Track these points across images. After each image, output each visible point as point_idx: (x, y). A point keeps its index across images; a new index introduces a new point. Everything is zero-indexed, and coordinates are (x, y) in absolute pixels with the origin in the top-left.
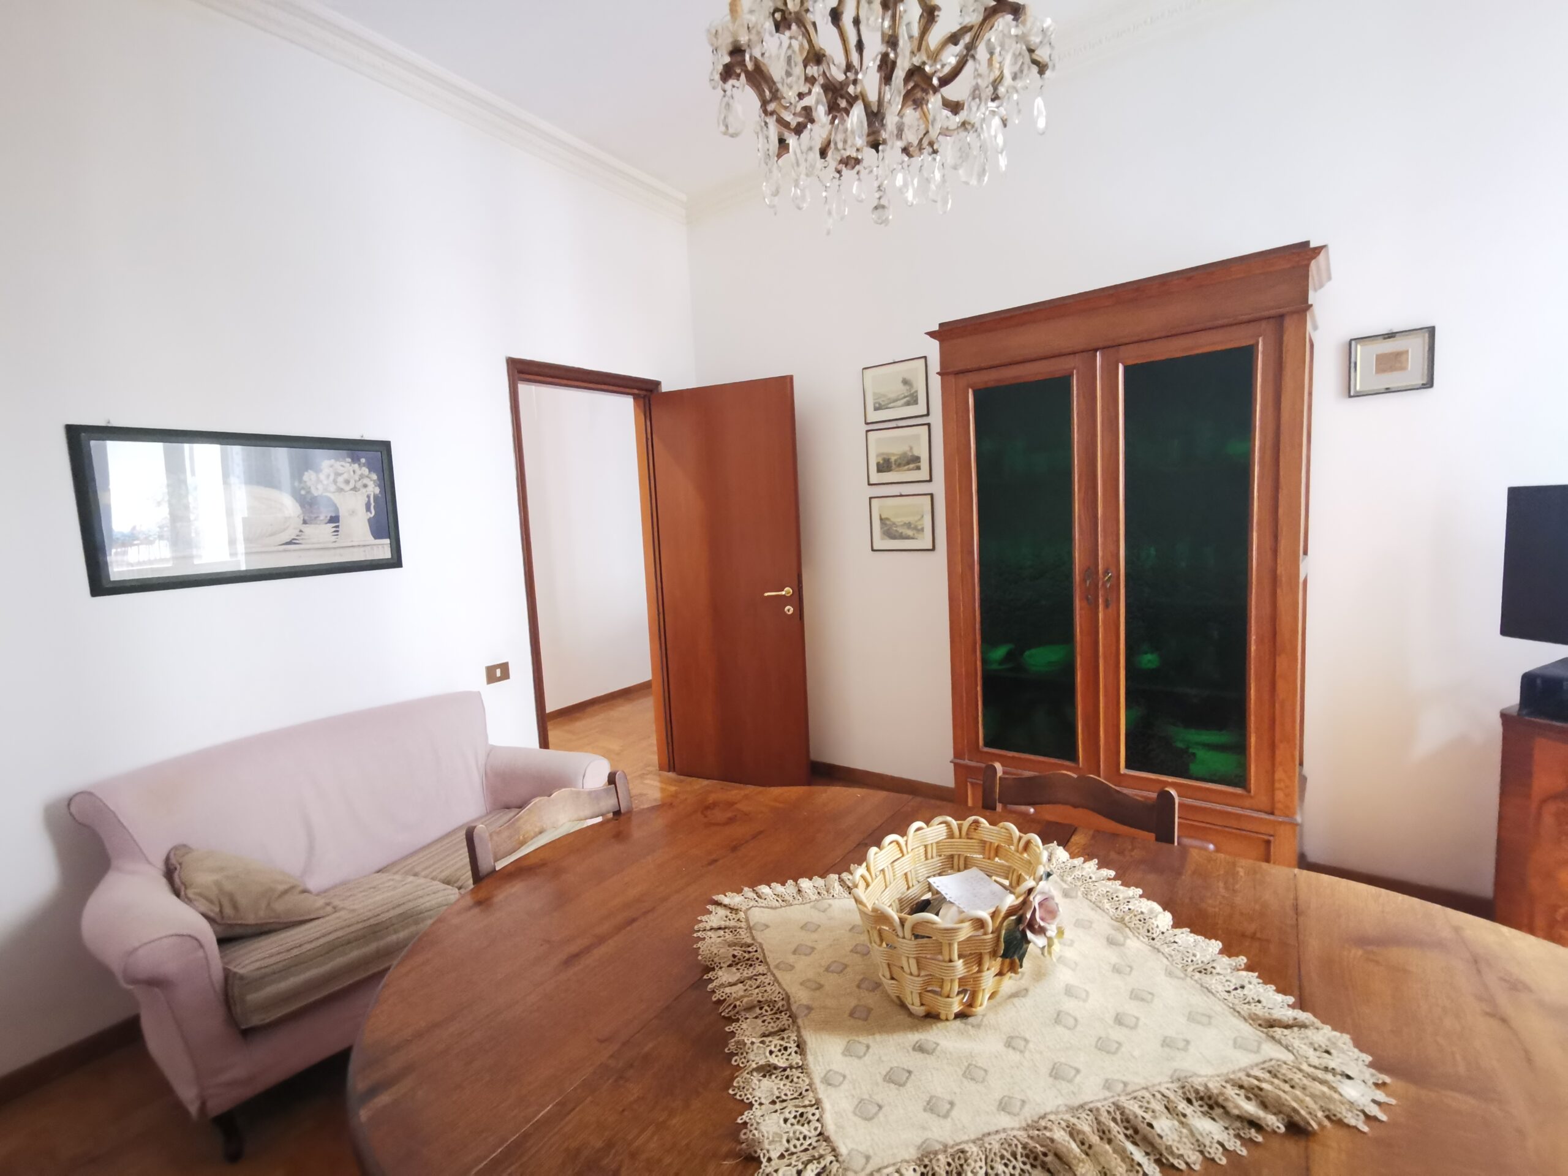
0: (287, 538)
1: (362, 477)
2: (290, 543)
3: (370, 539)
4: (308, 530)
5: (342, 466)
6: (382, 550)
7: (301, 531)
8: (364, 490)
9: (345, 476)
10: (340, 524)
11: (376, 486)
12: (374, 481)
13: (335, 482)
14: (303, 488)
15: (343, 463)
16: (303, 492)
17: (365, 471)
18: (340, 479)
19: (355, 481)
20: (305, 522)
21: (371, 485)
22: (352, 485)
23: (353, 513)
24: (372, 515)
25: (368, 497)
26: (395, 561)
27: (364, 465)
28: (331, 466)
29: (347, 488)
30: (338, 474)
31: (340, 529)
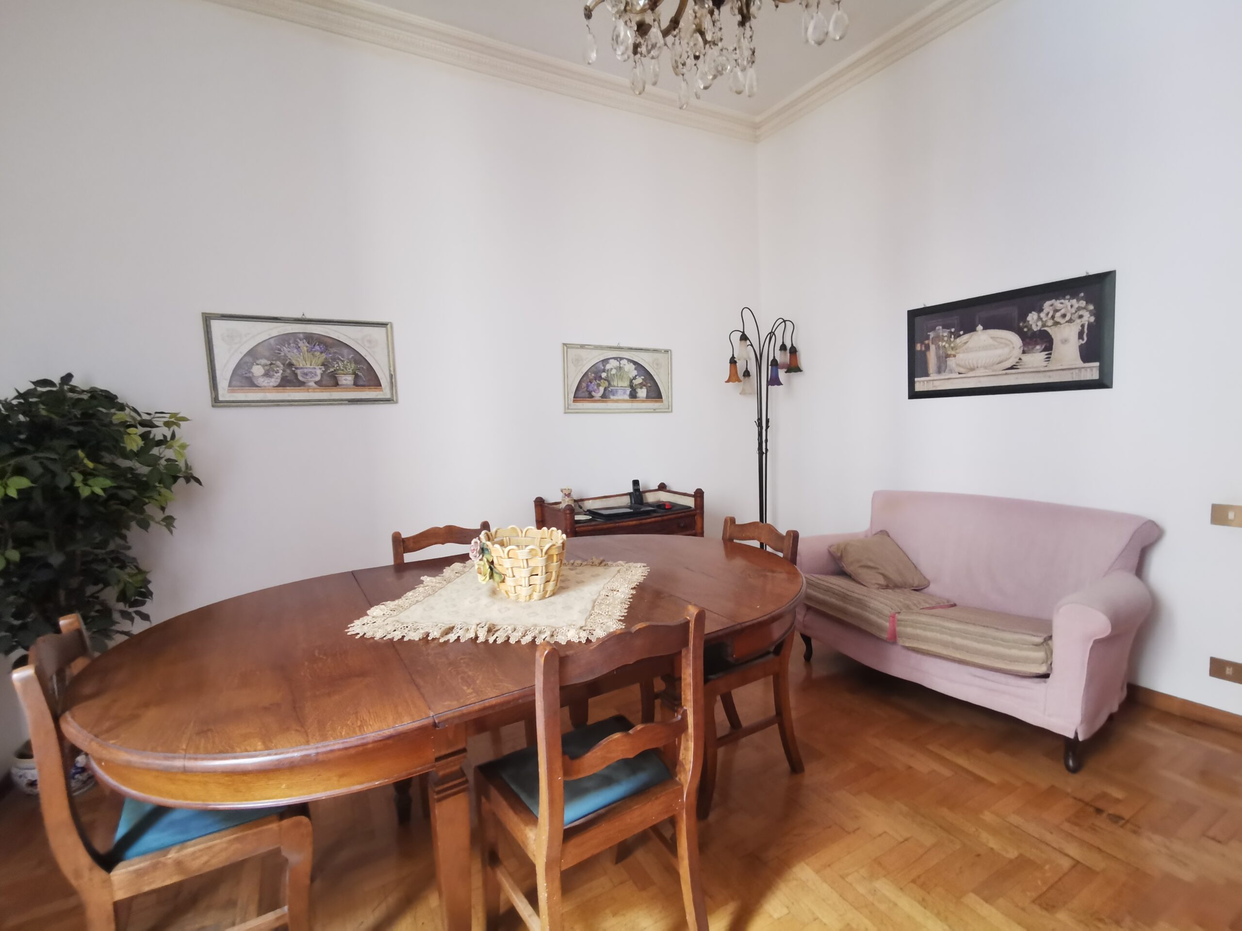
0: (1009, 364)
1: (1079, 309)
2: (1012, 368)
3: (1079, 363)
4: (1026, 358)
5: (1062, 303)
6: (1092, 372)
7: (1020, 359)
8: (1079, 321)
9: (1063, 311)
10: (1053, 352)
11: (1091, 316)
12: (1090, 312)
13: (1053, 317)
14: (1026, 327)
15: (1062, 301)
16: (1025, 330)
17: (1083, 303)
18: (1058, 314)
19: (1072, 314)
20: (1024, 352)
21: (1086, 315)
22: (1067, 318)
23: (1065, 341)
24: (1084, 342)
25: (1083, 326)
26: (1103, 382)
27: (1082, 299)
28: (1052, 305)
29: (1062, 321)
30: (1056, 311)
31: (1052, 356)
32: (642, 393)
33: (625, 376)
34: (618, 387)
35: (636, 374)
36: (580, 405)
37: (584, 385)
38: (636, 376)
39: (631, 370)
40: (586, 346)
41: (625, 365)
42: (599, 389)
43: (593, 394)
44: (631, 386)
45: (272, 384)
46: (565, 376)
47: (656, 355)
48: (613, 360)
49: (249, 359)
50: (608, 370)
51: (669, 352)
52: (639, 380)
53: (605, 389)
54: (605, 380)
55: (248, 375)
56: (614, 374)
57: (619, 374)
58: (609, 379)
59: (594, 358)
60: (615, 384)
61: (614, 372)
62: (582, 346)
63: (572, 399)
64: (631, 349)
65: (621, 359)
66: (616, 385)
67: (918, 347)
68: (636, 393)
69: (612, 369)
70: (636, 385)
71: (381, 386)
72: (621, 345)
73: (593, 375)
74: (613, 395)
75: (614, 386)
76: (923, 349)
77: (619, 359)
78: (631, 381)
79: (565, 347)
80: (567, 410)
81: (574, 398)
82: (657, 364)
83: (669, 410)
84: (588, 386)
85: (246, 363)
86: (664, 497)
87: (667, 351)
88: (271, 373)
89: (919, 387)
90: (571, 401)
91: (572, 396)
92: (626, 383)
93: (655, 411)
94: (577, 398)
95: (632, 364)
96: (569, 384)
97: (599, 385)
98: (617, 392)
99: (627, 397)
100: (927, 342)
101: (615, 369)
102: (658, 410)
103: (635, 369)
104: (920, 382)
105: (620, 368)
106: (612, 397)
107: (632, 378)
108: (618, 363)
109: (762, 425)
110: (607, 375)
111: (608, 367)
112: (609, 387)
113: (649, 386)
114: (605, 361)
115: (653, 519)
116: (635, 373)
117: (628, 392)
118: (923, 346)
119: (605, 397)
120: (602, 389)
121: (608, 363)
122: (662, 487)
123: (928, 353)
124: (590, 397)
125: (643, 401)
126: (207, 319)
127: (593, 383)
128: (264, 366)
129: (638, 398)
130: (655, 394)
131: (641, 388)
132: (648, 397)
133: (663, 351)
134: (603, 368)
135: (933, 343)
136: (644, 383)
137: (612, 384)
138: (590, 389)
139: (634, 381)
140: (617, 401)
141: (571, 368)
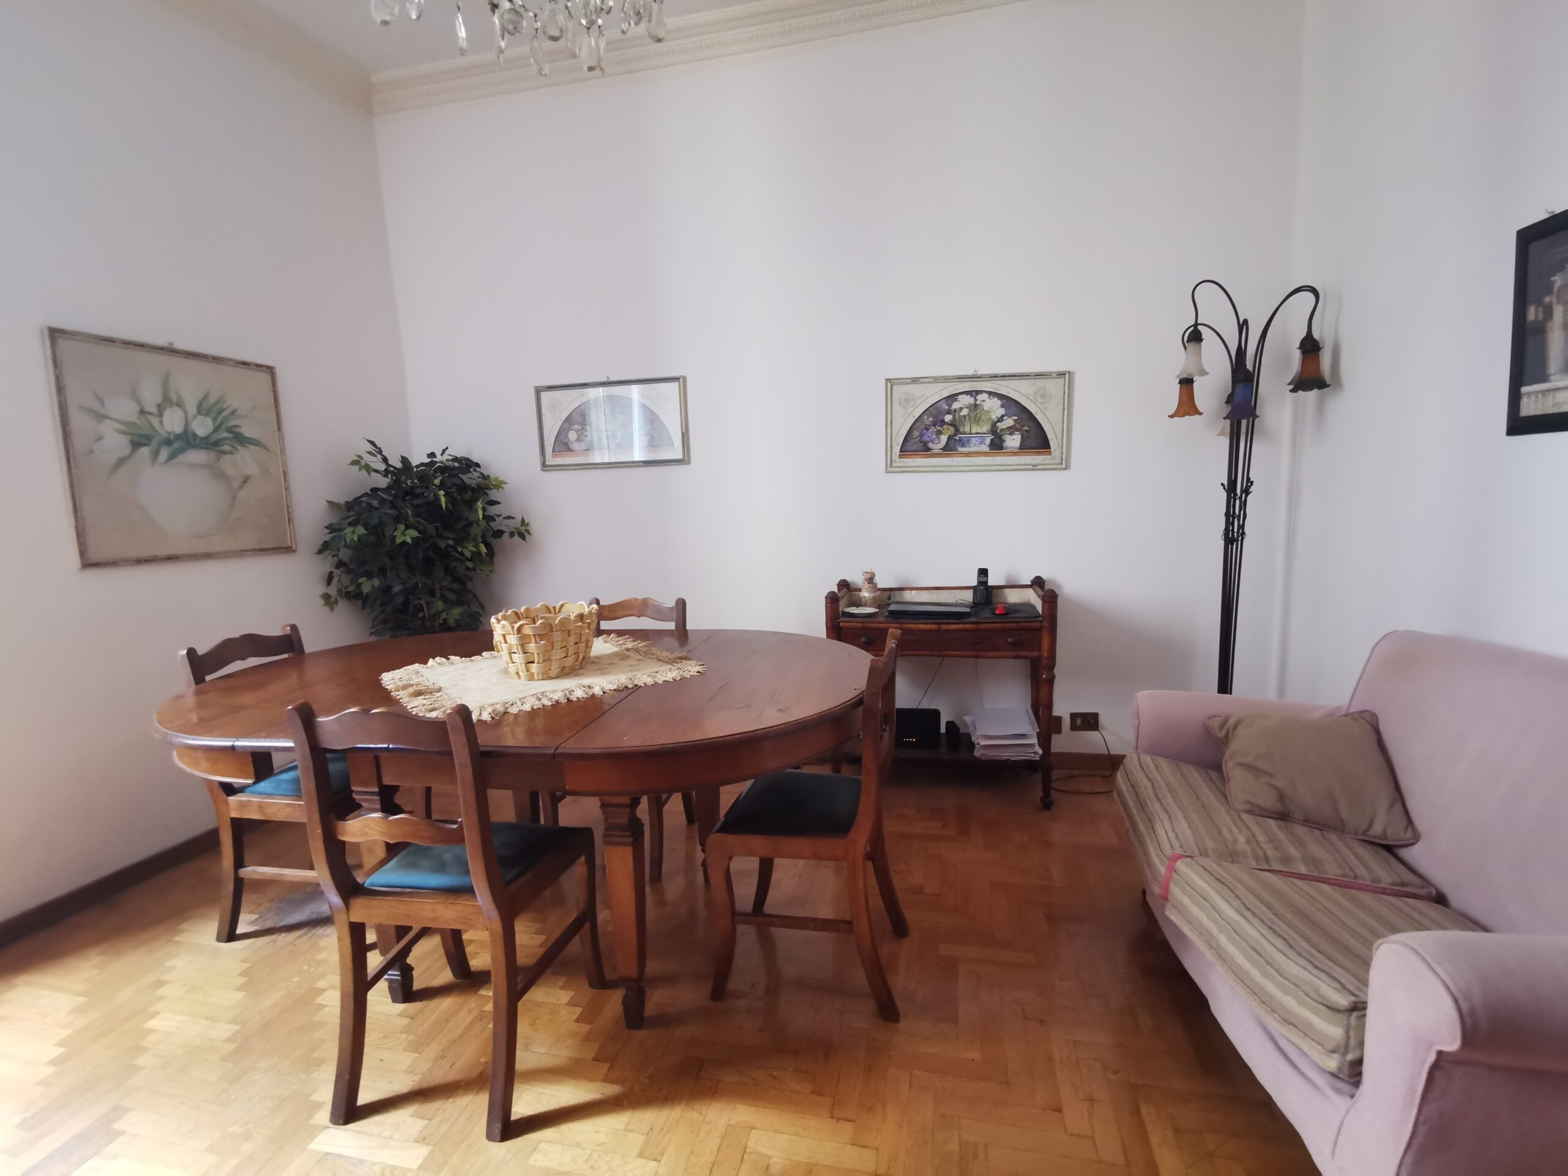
32: (1013, 441)
33: (983, 417)
34: (971, 434)
35: (1004, 413)
36: (909, 461)
37: (916, 433)
38: (1003, 416)
39: (994, 408)
40: (921, 380)
41: (984, 401)
42: (939, 438)
43: (930, 445)
44: (994, 431)
45: (582, 448)
46: (889, 422)
47: (1040, 383)
48: (964, 395)
49: (566, 426)
50: (955, 410)
51: (1067, 375)
52: (1009, 422)
53: (950, 438)
54: (950, 425)
55: (565, 441)
56: (965, 416)
57: (972, 415)
58: (958, 423)
59: (934, 394)
60: (967, 429)
61: (965, 412)
62: (915, 380)
63: (898, 453)
64: (995, 377)
65: (978, 392)
66: (968, 432)
67: (1532, 314)
68: (1003, 441)
69: (961, 409)
70: (1002, 430)
71: (673, 445)
72: (981, 372)
73: (931, 419)
74: (963, 446)
75: (965, 433)
77: (974, 393)
78: (994, 425)
79: (889, 384)
80: (890, 468)
81: (900, 452)
82: (1043, 396)
83: (1062, 465)
84: (922, 435)
85: (565, 429)
87: (1062, 374)
88: (582, 438)
89: (1529, 407)
90: (896, 456)
91: (897, 449)
92: (985, 428)
93: (1034, 468)
94: (905, 451)
95: (996, 399)
96: (894, 433)
97: (939, 433)
98: (968, 441)
99: (985, 448)
101: (967, 408)
102: (1039, 467)
103: (1002, 406)
104: (1529, 394)
105: (975, 407)
106: (961, 449)
107: (996, 420)
108: (973, 399)
110: (954, 418)
111: (956, 405)
112: (955, 435)
113: (1026, 431)
114: (953, 398)
116: (1002, 411)
117: (988, 441)
119: (949, 449)
120: (944, 439)
121: (956, 400)
122: (1037, 583)
124: (925, 450)
125: (1014, 454)
126: (538, 391)
127: (931, 430)
128: (577, 431)
129: (1006, 448)
130: (1038, 442)
131: (1011, 434)
132: (1022, 447)
133: (1054, 375)
134: (947, 407)
136: (1018, 426)
137: (961, 429)
138: (926, 438)
139: (999, 424)
140: (968, 454)
141: (898, 411)
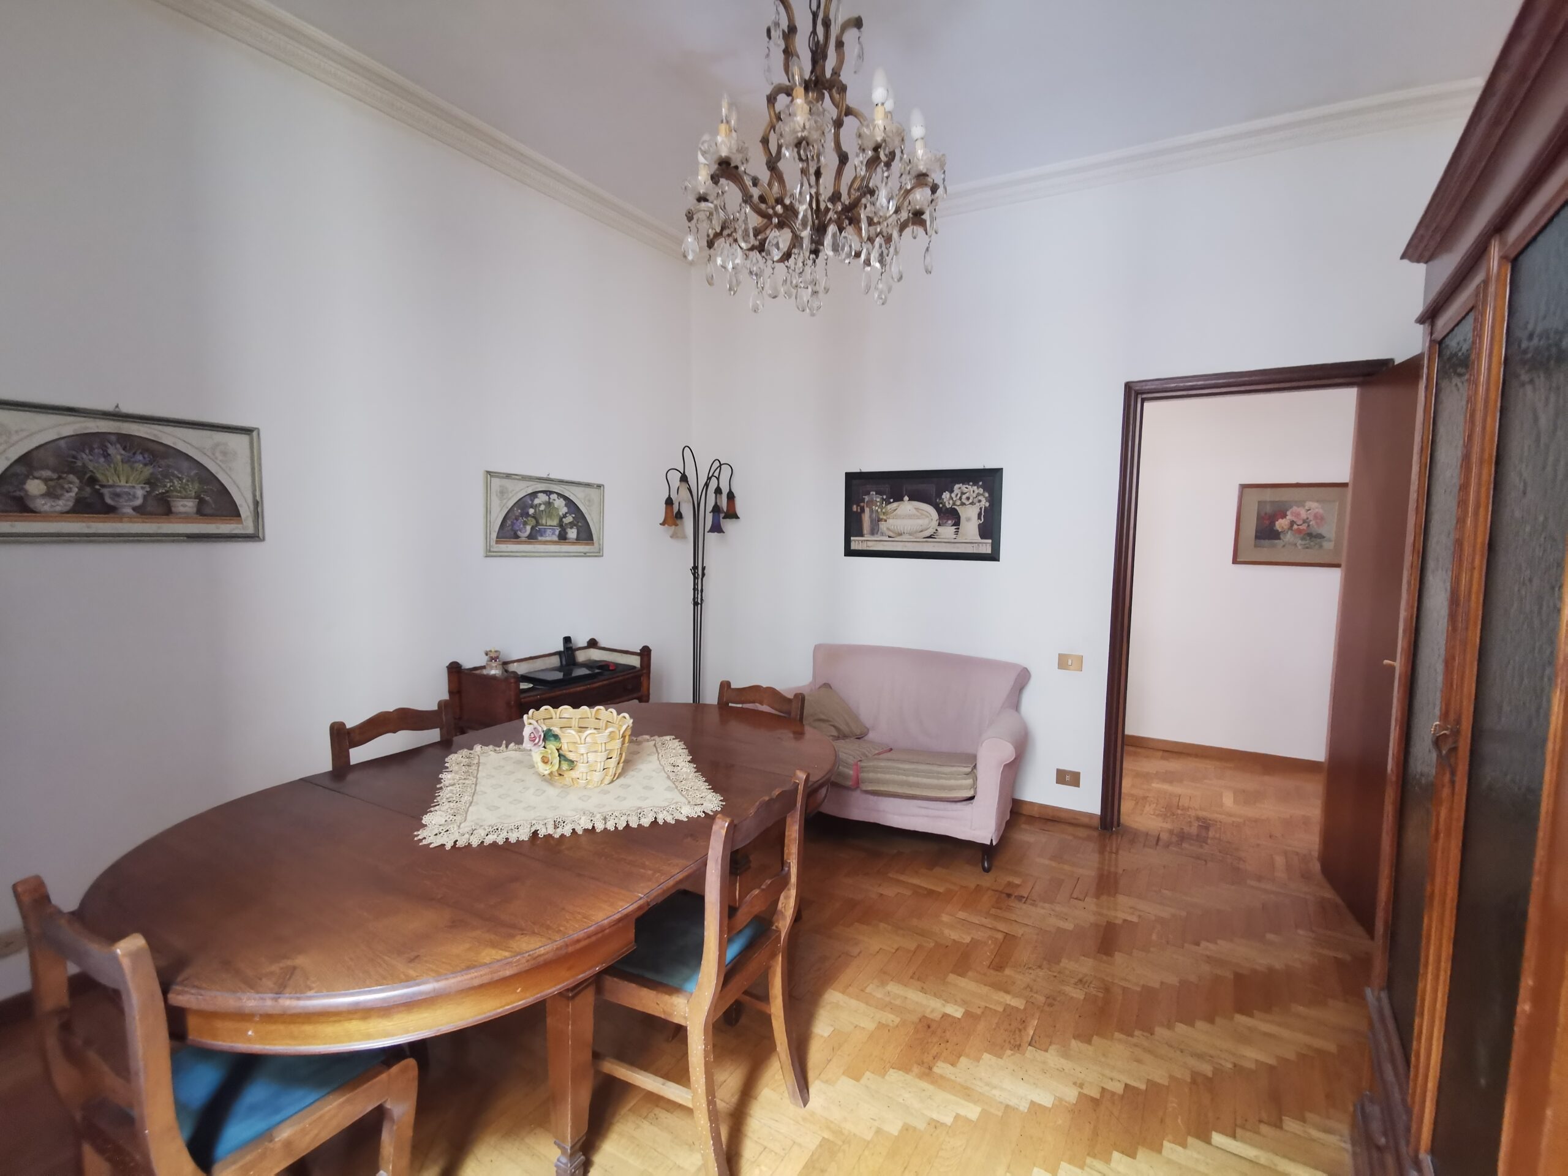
0: (927, 533)
1: (978, 494)
2: (930, 537)
3: (978, 539)
4: (940, 529)
5: (967, 488)
6: (986, 548)
7: (937, 530)
8: (978, 504)
9: (967, 495)
10: (960, 527)
11: (986, 501)
12: (986, 498)
13: (960, 498)
14: (941, 503)
15: (967, 486)
16: (941, 505)
17: (981, 491)
18: (964, 497)
19: (974, 498)
20: (939, 525)
21: (983, 500)
22: (971, 501)
23: (968, 520)
24: (981, 522)
25: (981, 509)
26: (994, 556)
27: (981, 487)
28: (960, 488)
29: (967, 503)
30: (963, 493)
31: (959, 533)
32: (572, 533)
33: (554, 512)
34: (546, 526)
35: (567, 511)
36: (503, 547)
37: (509, 522)
38: (566, 513)
39: (560, 504)
40: (514, 476)
41: (554, 500)
42: (525, 528)
43: (519, 533)
44: (561, 524)
45: (58, 508)
46: (488, 511)
47: (588, 490)
48: (542, 494)
49: (21, 469)
50: (536, 505)
51: (602, 487)
52: (569, 519)
53: (533, 528)
54: (533, 517)
55: (18, 494)
56: (542, 511)
57: (547, 511)
58: (537, 516)
59: (522, 490)
60: (544, 522)
61: (542, 508)
62: (508, 476)
63: (495, 539)
64: (561, 482)
65: (551, 492)
66: (545, 524)
67: (855, 508)
68: (566, 533)
69: (540, 504)
70: (566, 524)
71: (239, 515)
72: (552, 476)
73: (519, 511)
74: (541, 536)
75: (543, 525)
76: (859, 510)
77: (548, 493)
78: (561, 520)
79: (489, 476)
80: (489, 553)
81: (497, 538)
82: (589, 501)
83: (599, 554)
84: (513, 524)
85: (16, 475)
86: (595, 655)
87: (599, 486)
88: (59, 492)
89: (855, 545)
90: (493, 543)
91: (494, 535)
92: (555, 522)
93: (585, 555)
94: (500, 538)
95: (562, 500)
96: (492, 521)
97: (525, 523)
98: (545, 532)
99: (555, 538)
100: (862, 504)
101: (544, 504)
102: (588, 554)
103: (566, 505)
104: (855, 541)
105: (549, 504)
106: (540, 538)
107: (562, 516)
108: (547, 497)
109: (698, 572)
110: (535, 511)
111: (537, 501)
112: (536, 526)
113: (580, 526)
114: (534, 495)
115: (600, 683)
116: (565, 510)
117: (557, 532)
118: (859, 508)
119: (532, 537)
120: (528, 528)
121: (537, 497)
122: (593, 644)
123: (863, 515)
124: (515, 537)
125: (573, 543)
127: (519, 521)
128: (46, 481)
129: (569, 539)
130: (586, 535)
131: (571, 528)
132: (578, 539)
133: (595, 486)
134: (530, 502)
135: (867, 506)
136: (575, 522)
137: (540, 521)
138: (516, 528)
139: (564, 519)
140: (545, 543)
141: (495, 502)
